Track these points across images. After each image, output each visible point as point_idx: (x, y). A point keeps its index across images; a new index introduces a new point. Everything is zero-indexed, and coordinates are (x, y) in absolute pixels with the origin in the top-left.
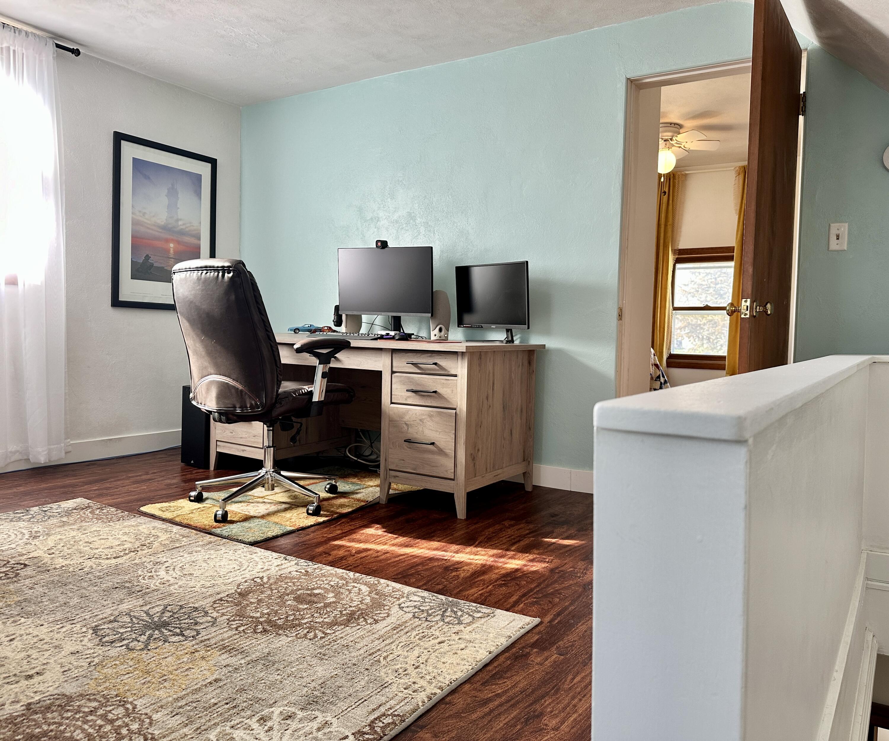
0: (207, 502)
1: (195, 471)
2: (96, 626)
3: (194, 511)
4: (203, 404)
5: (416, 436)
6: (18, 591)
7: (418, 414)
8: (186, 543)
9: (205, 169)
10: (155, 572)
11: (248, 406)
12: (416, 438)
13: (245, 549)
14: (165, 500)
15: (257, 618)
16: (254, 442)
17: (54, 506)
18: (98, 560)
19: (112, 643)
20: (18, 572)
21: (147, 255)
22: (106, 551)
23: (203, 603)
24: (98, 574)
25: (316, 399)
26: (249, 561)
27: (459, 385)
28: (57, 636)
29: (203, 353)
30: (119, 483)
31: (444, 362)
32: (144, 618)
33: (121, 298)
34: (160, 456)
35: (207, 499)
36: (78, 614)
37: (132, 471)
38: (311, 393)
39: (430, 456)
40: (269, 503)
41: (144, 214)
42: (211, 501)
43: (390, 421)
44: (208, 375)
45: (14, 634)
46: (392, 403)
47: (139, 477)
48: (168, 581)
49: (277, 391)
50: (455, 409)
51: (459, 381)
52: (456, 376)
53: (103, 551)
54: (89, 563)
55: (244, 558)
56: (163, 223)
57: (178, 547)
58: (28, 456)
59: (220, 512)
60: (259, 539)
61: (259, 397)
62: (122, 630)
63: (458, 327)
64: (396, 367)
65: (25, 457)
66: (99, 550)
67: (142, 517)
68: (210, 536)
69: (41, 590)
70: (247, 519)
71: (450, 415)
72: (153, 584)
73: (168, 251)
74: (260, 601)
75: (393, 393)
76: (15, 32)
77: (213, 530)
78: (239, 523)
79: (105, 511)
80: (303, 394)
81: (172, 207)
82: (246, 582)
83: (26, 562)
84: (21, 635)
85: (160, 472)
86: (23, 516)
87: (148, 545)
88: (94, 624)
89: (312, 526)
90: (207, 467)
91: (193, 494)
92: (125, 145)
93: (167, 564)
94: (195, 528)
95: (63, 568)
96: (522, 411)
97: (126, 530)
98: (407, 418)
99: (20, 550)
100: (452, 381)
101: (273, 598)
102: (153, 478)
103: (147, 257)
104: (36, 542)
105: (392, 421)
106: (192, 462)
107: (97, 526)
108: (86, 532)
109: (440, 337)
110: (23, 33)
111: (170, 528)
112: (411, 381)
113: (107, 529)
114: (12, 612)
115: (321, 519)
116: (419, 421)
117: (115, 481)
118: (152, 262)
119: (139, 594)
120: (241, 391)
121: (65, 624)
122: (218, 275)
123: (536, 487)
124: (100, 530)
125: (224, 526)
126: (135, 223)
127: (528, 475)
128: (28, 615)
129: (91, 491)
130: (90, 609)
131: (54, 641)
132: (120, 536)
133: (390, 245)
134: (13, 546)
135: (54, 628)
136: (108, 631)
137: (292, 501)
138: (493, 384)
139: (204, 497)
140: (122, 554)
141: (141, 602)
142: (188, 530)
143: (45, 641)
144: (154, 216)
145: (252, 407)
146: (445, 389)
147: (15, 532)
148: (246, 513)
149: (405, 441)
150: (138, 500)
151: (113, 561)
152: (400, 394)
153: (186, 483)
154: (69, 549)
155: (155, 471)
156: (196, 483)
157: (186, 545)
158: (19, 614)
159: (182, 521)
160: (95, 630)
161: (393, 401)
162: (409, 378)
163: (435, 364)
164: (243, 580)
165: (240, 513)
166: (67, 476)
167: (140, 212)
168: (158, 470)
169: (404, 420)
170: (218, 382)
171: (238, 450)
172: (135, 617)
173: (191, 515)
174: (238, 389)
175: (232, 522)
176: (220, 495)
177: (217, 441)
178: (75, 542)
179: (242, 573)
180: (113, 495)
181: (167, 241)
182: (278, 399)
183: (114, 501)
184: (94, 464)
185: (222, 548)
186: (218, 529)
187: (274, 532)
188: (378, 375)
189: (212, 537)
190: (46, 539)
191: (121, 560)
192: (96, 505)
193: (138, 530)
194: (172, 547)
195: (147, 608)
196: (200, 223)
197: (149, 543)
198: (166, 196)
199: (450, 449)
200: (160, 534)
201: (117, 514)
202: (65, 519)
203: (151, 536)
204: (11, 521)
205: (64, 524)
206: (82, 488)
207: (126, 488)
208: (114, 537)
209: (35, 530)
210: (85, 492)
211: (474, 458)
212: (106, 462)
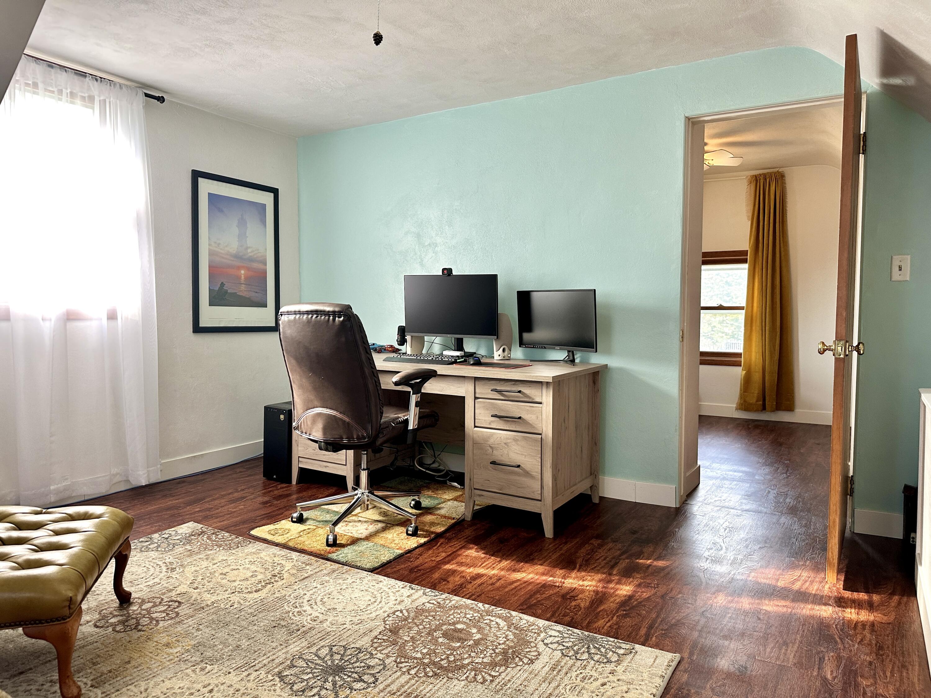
0: (309, 522)
1: (279, 487)
2: (280, 673)
3: (301, 534)
4: (307, 434)
5: (503, 459)
6: (187, 634)
7: (502, 437)
8: (312, 573)
9: (267, 199)
10: (300, 606)
11: (355, 437)
12: (501, 461)
13: (370, 578)
14: (268, 521)
15: (420, 659)
16: (337, 459)
17: (171, 531)
18: (241, 595)
19: (303, 691)
20: (176, 610)
22: (245, 583)
23: (364, 643)
24: (250, 611)
25: (411, 427)
26: (380, 592)
27: (544, 412)
28: (249, 685)
29: (310, 388)
30: (216, 502)
31: (527, 390)
32: (317, 662)
33: (202, 324)
34: (238, 470)
35: (307, 519)
36: (255, 659)
37: (221, 488)
38: (406, 422)
39: (517, 478)
40: (365, 522)
41: (219, 244)
42: (312, 522)
43: (473, 443)
44: (314, 408)
45: (209, 684)
46: (475, 427)
47: (231, 496)
48: (317, 617)
49: (379, 421)
50: (540, 434)
51: (544, 408)
52: (541, 403)
53: (241, 583)
54: (235, 598)
55: (373, 587)
56: (235, 252)
57: (306, 577)
58: (127, 477)
59: (331, 538)
60: (377, 565)
61: (365, 429)
62: (306, 677)
63: (520, 347)
64: (479, 393)
65: (125, 478)
66: (237, 583)
67: (257, 543)
68: (329, 562)
69: (207, 630)
70: (354, 541)
71: (536, 440)
72: (306, 620)
73: (240, 278)
74: (412, 638)
75: (476, 418)
76: (110, 85)
77: (330, 556)
78: (349, 547)
79: (220, 537)
80: (400, 423)
81: (242, 236)
82: (388, 616)
83: (179, 599)
84: (217, 686)
85: (248, 488)
86: (149, 545)
87: (278, 575)
88: (276, 670)
89: (416, 548)
90: (290, 481)
91: (295, 515)
92: (202, 181)
93: (307, 598)
94: (311, 554)
95: (215, 605)
96: (589, 428)
97: (250, 558)
98: (491, 441)
99: (165, 585)
100: (537, 408)
101: (423, 635)
102: (244, 495)
103: (222, 284)
104: (174, 575)
105: (475, 443)
106: (275, 477)
107: (222, 554)
108: (215, 562)
109: (504, 357)
110: (118, 85)
111: (289, 555)
112: (494, 406)
113: (232, 557)
114: (194, 659)
115: (422, 540)
116: (504, 445)
117: (212, 501)
118: (227, 288)
119: (299, 633)
120: (348, 423)
121: (250, 671)
122: (329, 319)
123: (602, 498)
124: (227, 560)
125: (337, 550)
126: (211, 253)
127: (595, 487)
128: (212, 661)
129: (195, 512)
130: (264, 652)
131: (250, 691)
132: (248, 566)
133: (455, 273)
134: (157, 580)
135: (242, 676)
136: (293, 679)
137: (384, 518)
138: (569, 406)
139: (304, 517)
140: (259, 586)
141: (305, 644)
142: (307, 557)
143: (241, 692)
144: (226, 246)
145: (358, 438)
146: (530, 416)
147: (152, 565)
148: (351, 535)
149: (491, 463)
150: (244, 522)
151: (256, 595)
152: (483, 418)
153: (278, 500)
154: (209, 582)
155: (243, 487)
156: (297, 504)
157: (313, 575)
158: (202, 661)
159: (296, 546)
160: (282, 678)
161: (476, 425)
162: (493, 404)
163: (520, 392)
164: (386, 615)
165: (345, 535)
166: (165, 496)
167: (215, 243)
168: (245, 487)
169: (489, 443)
170: (324, 414)
171: (321, 466)
172: (308, 660)
173: (300, 538)
174: (344, 421)
175: (343, 546)
176: (316, 513)
177: (299, 457)
178: (211, 573)
179: (380, 606)
180: (217, 517)
181: (239, 268)
182: (380, 429)
183: (222, 523)
184: (184, 482)
185: (348, 576)
186: (333, 554)
187: (386, 557)
188: (461, 400)
189: (332, 563)
190: (183, 571)
191: (263, 594)
192: (210, 530)
193: (261, 558)
194: (302, 577)
195: (314, 649)
196: (266, 249)
197: (278, 573)
198: (237, 226)
199: (536, 472)
200: (283, 562)
201: (232, 540)
202: (188, 547)
203: (276, 564)
204: (141, 551)
205: (191, 553)
206: (185, 510)
207: (226, 508)
208: (243, 566)
209: (168, 561)
210: (191, 514)
211: (556, 478)
212: (193, 478)
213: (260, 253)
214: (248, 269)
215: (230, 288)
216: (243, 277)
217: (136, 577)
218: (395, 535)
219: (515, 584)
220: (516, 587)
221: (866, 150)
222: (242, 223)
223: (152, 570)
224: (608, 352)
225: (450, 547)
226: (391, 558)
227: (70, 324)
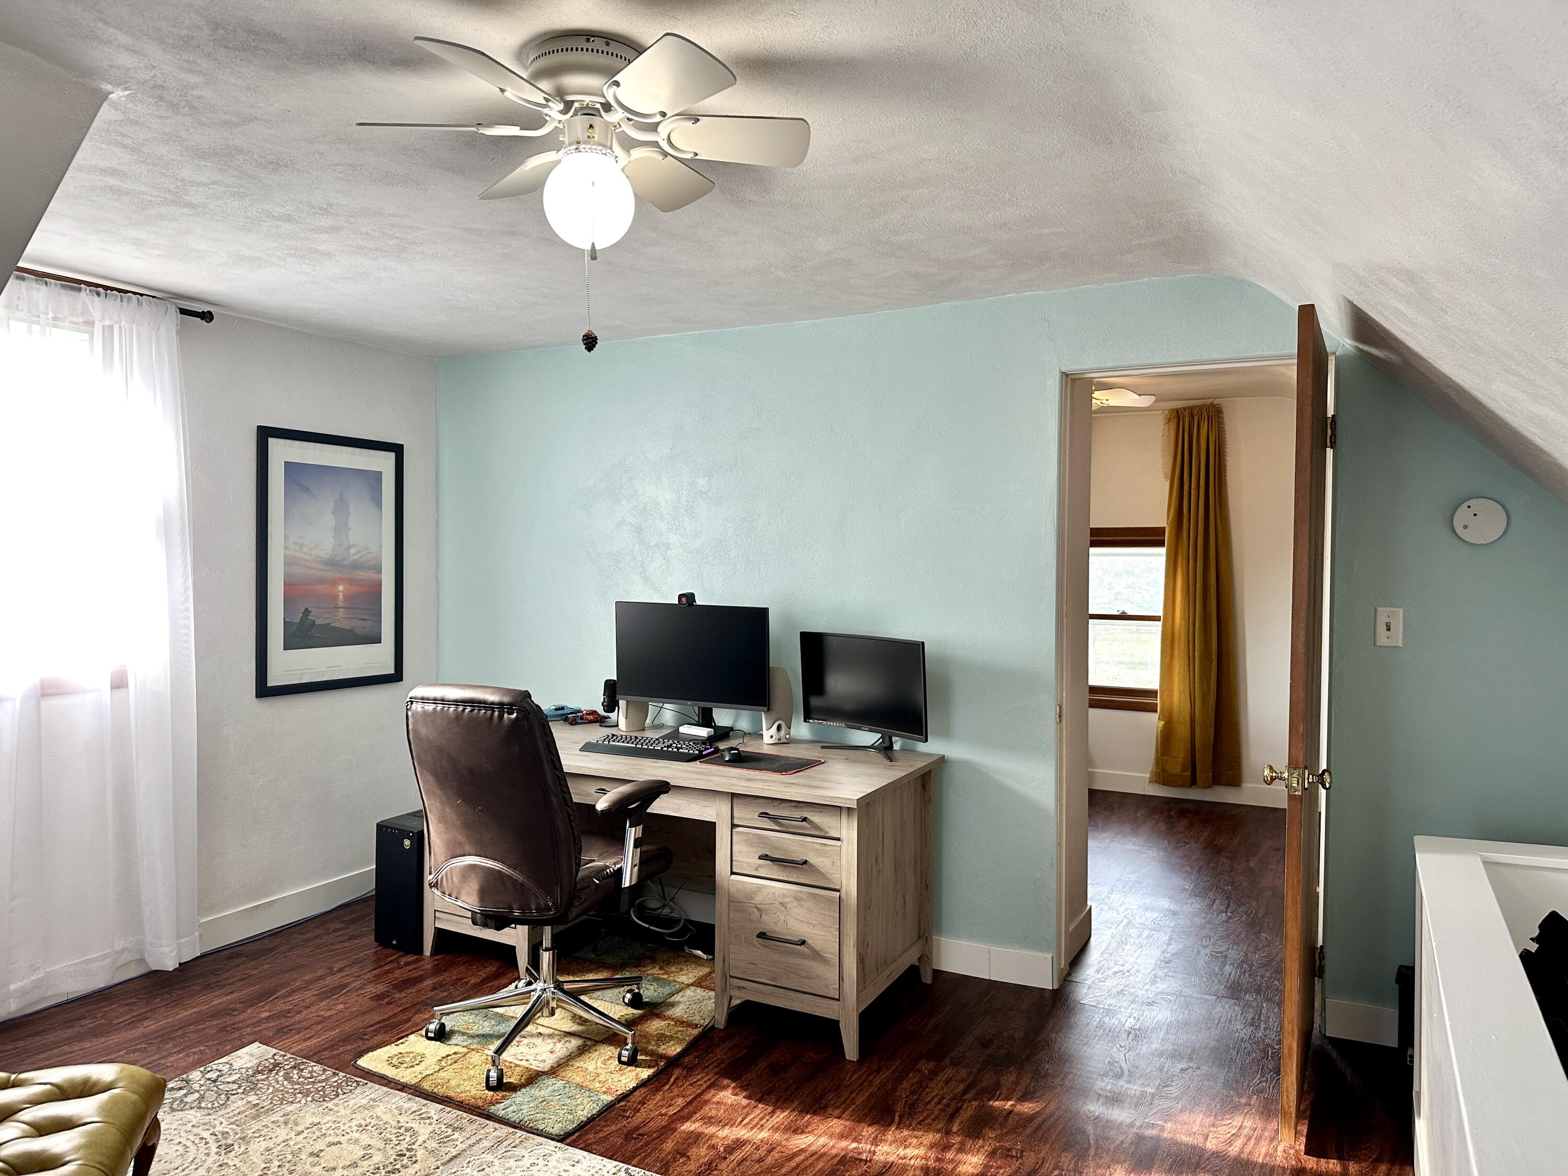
0: (456, 1039)
1: (403, 961)
3: (443, 1063)
4: (454, 895)
5: (777, 929)
7: (777, 894)
8: (464, 1146)
11: (533, 907)
12: (775, 932)
13: (560, 1154)
14: (387, 1037)
17: (221, 1064)
21: (307, 609)
25: (626, 883)
27: (844, 854)
29: (458, 823)
30: (297, 998)
31: (816, 818)
33: (271, 682)
34: (332, 926)
35: (452, 1032)
37: (303, 966)
38: (619, 873)
39: (799, 961)
40: (550, 1036)
41: (303, 545)
42: (460, 1038)
43: (730, 901)
44: (464, 856)
46: (733, 873)
47: (321, 983)
50: (838, 891)
51: (844, 848)
52: (839, 839)
56: (328, 556)
57: (455, 1157)
58: (143, 956)
59: (494, 1074)
60: (571, 1127)
61: (550, 893)
63: (805, 721)
64: (738, 818)
66: (339, 1172)
67: (370, 1084)
68: (491, 1123)
70: (533, 1078)
71: (831, 900)
75: (734, 858)
76: (122, 301)
77: (493, 1109)
78: (524, 1090)
79: (306, 1073)
80: (609, 876)
81: (341, 528)
85: (350, 965)
86: (186, 1095)
87: (408, 1154)
89: (635, 1089)
90: (419, 950)
91: (432, 1027)
92: (274, 444)
94: (460, 1105)
96: (915, 863)
97: (359, 1118)
98: (758, 899)
100: (834, 848)
102: (344, 981)
103: (307, 612)
105: (732, 901)
107: (310, 1113)
108: (300, 1129)
109: (779, 739)
110: (135, 300)
111: (424, 1109)
112: (763, 841)
113: (327, 1118)
115: (645, 1073)
116: (779, 906)
117: (289, 994)
120: (522, 885)
122: (492, 715)
123: (937, 973)
124: (319, 1123)
125: (504, 1097)
126: (289, 562)
127: (926, 958)
129: (259, 1022)
132: (355, 1135)
134: (202, 1172)
137: (580, 1028)
138: (883, 835)
139: (447, 1029)
142: (456, 1113)
144: (314, 547)
145: (539, 909)
146: (820, 859)
147: (192, 1138)
148: (527, 1064)
149: (758, 936)
150: (346, 1039)
152: (746, 860)
153: (401, 991)
155: (340, 964)
156: (435, 1008)
157: (464, 1150)
159: (436, 1090)
161: (734, 870)
162: (761, 837)
163: (805, 819)
165: (516, 1066)
166: (207, 987)
167: (295, 543)
168: (345, 962)
169: (753, 902)
170: (481, 867)
173: (442, 1074)
174: (516, 880)
175: (513, 1088)
176: (466, 1018)
177: (435, 918)
178: (293, 1154)
180: (299, 1031)
181: (335, 582)
182: (575, 890)
183: (308, 1043)
184: (239, 955)
185: (524, 1152)
186: (498, 1106)
187: (586, 1109)
188: (709, 828)
189: (497, 1125)
190: (246, 1152)
192: (288, 1060)
193: (378, 1117)
194: (448, 1157)
196: (381, 546)
197: (408, 1150)
198: (332, 512)
199: (832, 954)
200: (415, 1125)
201: (327, 1079)
202: (253, 1098)
203: (402, 1131)
204: (173, 1110)
205: (258, 1112)
206: (245, 1015)
207: (313, 1009)
208: (347, 1137)
209: (219, 1129)
210: (254, 1025)
211: (863, 959)
212: (255, 946)
213: (371, 553)
214: (350, 582)
215: (319, 617)
216: (341, 597)
217: (168, 1166)
218: (599, 1064)
219: (797, 1160)
220: (798, 1165)
221: (1335, 442)
222: (341, 507)
223: (192, 1148)
224: (946, 733)
225: (691, 1085)
226: (594, 1112)
227: (47, 703)
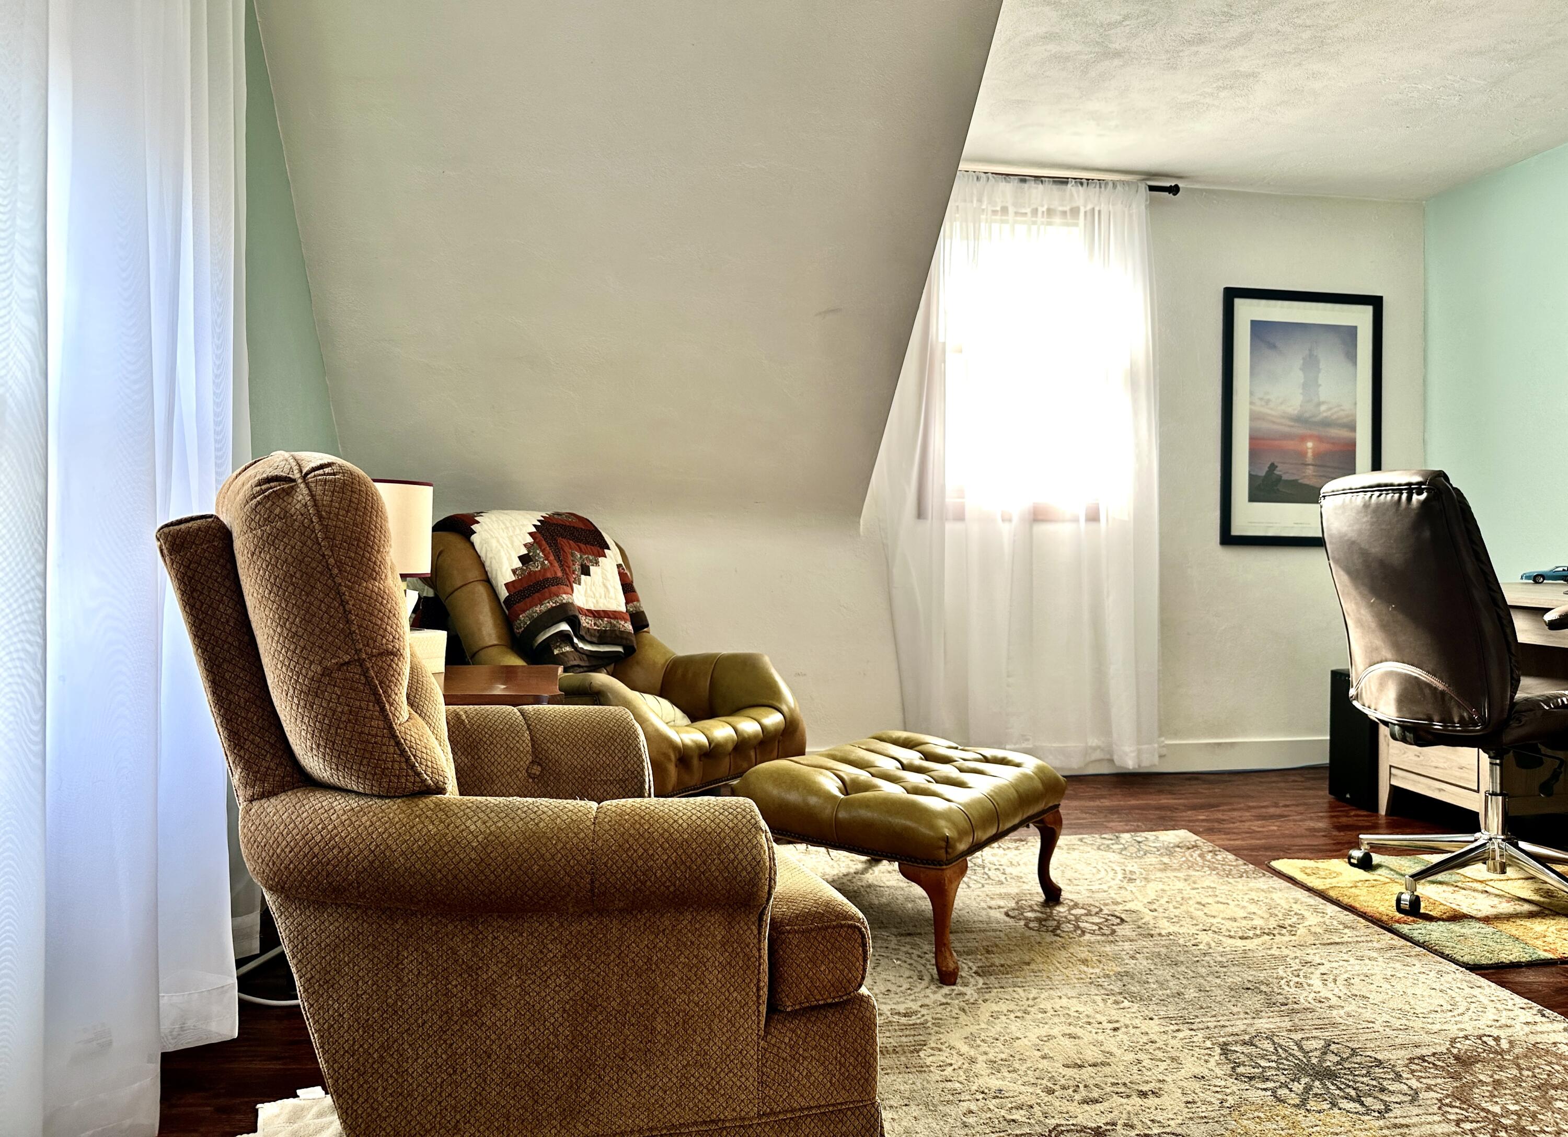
0: (1380, 871)
1: (1353, 813)
2: (1225, 1044)
3: (1359, 884)
4: (1373, 707)
6: (1116, 958)
8: (1350, 940)
9: (1362, 317)
10: (1305, 977)
11: (1456, 720)
13: (1459, 976)
14: (1310, 856)
15: (1495, 1115)
16: (1461, 778)
17: (1150, 835)
18: (1216, 936)
19: (1251, 1078)
20: (1114, 927)
21: (1272, 464)
22: (1229, 924)
23: (1392, 1057)
24: (1220, 959)
26: (1469, 1000)
28: (1172, 1042)
29: (1373, 625)
30: (1235, 814)
32: (1294, 1052)
33: (1236, 531)
34: (1293, 778)
35: (1379, 866)
36: (1197, 1017)
37: (1251, 797)
40: (1497, 895)
41: (1268, 401)
42: (1388, 872)
44: (1381, 662)
45: (1117, 1021)
47: (1264, 810)
48: (1328, 999)
49: (1512, 697)
53: (1223, 922)
54: (1205, 938)
55: (1457, 990)
56: (1296, 412)
57: (1337, 943)
58: (1112, 755)
59: (1406, 897)
60: (1485, 961)
61: (1476, 704)
62: (1263, 1063)
65: (1108, 757)
66: (1219, 920)
67: (1275, 878)
68: (1390, 935)
69: (1145, 962)
70: (1456, 917)
72: (1305, 997)
73: (1303, 454)
74: (1498, 1083)
77: (1397, 926)
78: (1441, 923)
79: (1219, 857)
81: (1310, 385)
82: (1466, 1037)
83: (1123, 916)
84: (1127, 1026)
85: (1297, 805)
86: (1112, 844)
87: (1289, 928)
88: (1221, 1040)
90: (1374, 809)
91: (1357, 854)
92: (1241, 304)
93: (1322, 969)
94: (1362, 915)
95: (1171, 937)
97: (1254, 895)
99: (1113, 895)
101: (1524, 1084)
102: (1286, 813)
103: (1273, 467)
104: (1131, 887)
106: (1348, 796)
107: (1211, 880)
108: (1196, 886)
111: (1321, 906)
113: (1224, 887)
114: (1111, 987)
117: (1230, 810)
119: (1283, 1008)
120: (1443, 693)
121: (1181, 1027)
122: (1400, 498)
124: (1215, 888)
125: (1415, 922)
126: (1254, 417)
128: (1133, 998)
129: (1197, 820)
130: (1214, 1013)
131: (1169, 1049)
132: (1245, 904)
134: (1105, 887)
135: (1167, 1029)
136: (1243, 1058)
139: (1375, 863)
140: (1251, 934)
141: (1288, 1025)
142: (1352, 917)
143: (1158, 1045)
144: (1281, 403)
145: (1462, 721)
147: (1106, 867)
148: (1456, 907)
150: (1268, 848)
151: (1240, 943)
153: (1340, 831)
154: (1176, 908)
155: (1288, 803)
156: (1361, 836)
157: (1350, 943)
158: (1121, 993)
159: (1341, 899)
160: (1225, 1049)
164: (1461, 1034)
165: (1441, 904)
166: (1161, 792)
167: (1261, 399)
168: (1294, 802)
170: (1399, 674)
172: (1281, 1046)
173: (1353, 890)
174: (1436, 689)
175: (1429, 918)
176: (1402, 863)
177: (1391, 766)
178: (1183, 899)
179: (1457, 1019)
180: (1228, 834)
181: (1303, 438)
183: (1232, 842)
184: (1197, 779)
185: (1416, 962)
186: (1405, 926)
187: (1512, 953)
189: (1396, 937)
190: (1144, 886)
191: (1250, 944)
192: (1206, 845)
193: (1272, 899)
194: (1329, 941)
195: (1297, 1036)
196: (1355, 404)
197: (1290, 926)
198: (1301, 369)
200: (1307, 914)
201: (1237, 866)
202: (1166, 860)
203: (1292, 913)
204: (1099, 849)
205: (1166, 867)
206: (1184, 814)
207: (1247, 824)
208: (1236, 902)
209: (1128, 868)
210: (1190, 821)
212: (1212, 777)
213: (1344, 410)
214: (1319, 439)
215: (1286, 472)
216: (1310, 454)
217: (1079, 876)
218: (1553, 929)
222: (1311, 363)
223: (1103, 873)
226: (1523, 960)
227: (1040, 528)
